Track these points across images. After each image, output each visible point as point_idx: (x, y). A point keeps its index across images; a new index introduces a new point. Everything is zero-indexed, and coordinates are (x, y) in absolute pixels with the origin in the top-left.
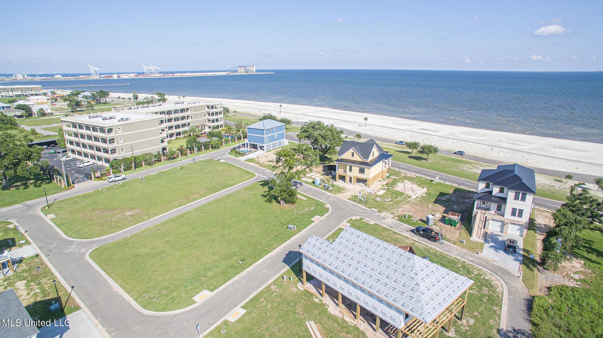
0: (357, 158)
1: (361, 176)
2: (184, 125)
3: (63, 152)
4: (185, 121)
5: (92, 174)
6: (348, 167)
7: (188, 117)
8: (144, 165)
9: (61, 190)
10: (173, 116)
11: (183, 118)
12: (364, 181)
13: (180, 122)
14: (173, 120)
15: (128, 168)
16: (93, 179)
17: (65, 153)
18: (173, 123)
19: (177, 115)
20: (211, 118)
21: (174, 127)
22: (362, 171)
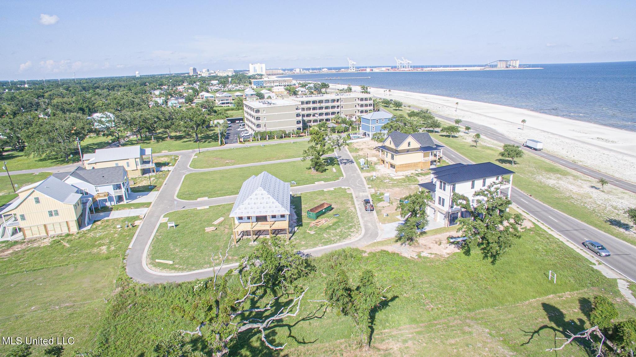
0: (392, 146)
1: (393, 162)
2: (333, 113)
3: (243, 125)
4: (336, 110)
5: (238, 139)
6: (386, 153)
7: (338, 106)
8: (276, 138)
9: (217, 146)
10: (324, 105)
11: (333, 107)
12: (392, 166)
13: (330, 111)
14: (324, 108)
15: (263, 138)
16: (238, 142)
17: (244, 126)
18: (324, 111)
19: (327, 105)
20: (361, 109)
21: (324, 114)
22: (392, 158)
